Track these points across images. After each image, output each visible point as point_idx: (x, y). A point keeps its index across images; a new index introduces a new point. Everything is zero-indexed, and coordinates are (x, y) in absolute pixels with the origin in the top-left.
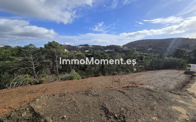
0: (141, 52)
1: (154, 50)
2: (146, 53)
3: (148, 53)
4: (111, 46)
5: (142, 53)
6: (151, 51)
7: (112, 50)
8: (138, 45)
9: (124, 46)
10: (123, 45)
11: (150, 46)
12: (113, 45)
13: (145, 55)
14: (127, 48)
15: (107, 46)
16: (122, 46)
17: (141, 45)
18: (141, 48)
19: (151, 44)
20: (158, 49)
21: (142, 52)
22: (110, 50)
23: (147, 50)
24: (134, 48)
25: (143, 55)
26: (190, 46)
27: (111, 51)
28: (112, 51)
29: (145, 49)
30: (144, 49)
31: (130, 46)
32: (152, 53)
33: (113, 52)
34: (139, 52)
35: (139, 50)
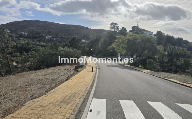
0: (35, 40)
1: (55, 39)
2: (44, 42)
3: (47, 43)
5: (38, 43)
6: (50, 40)
8: (30, 28)
11: (49, 33)
13: (43, 46)
18: (35, 34)
19: (50, 30)
20: (59, 38)
21: (38, 41)
23: (45, 38)
24: (23, 33)
25: (38, 45)
26: (90, 37)
29: (42, 37)
30: (39, 36)
31: (14, 29)
32: (52, 43)
34: (33, 41)
35: (32, 37)
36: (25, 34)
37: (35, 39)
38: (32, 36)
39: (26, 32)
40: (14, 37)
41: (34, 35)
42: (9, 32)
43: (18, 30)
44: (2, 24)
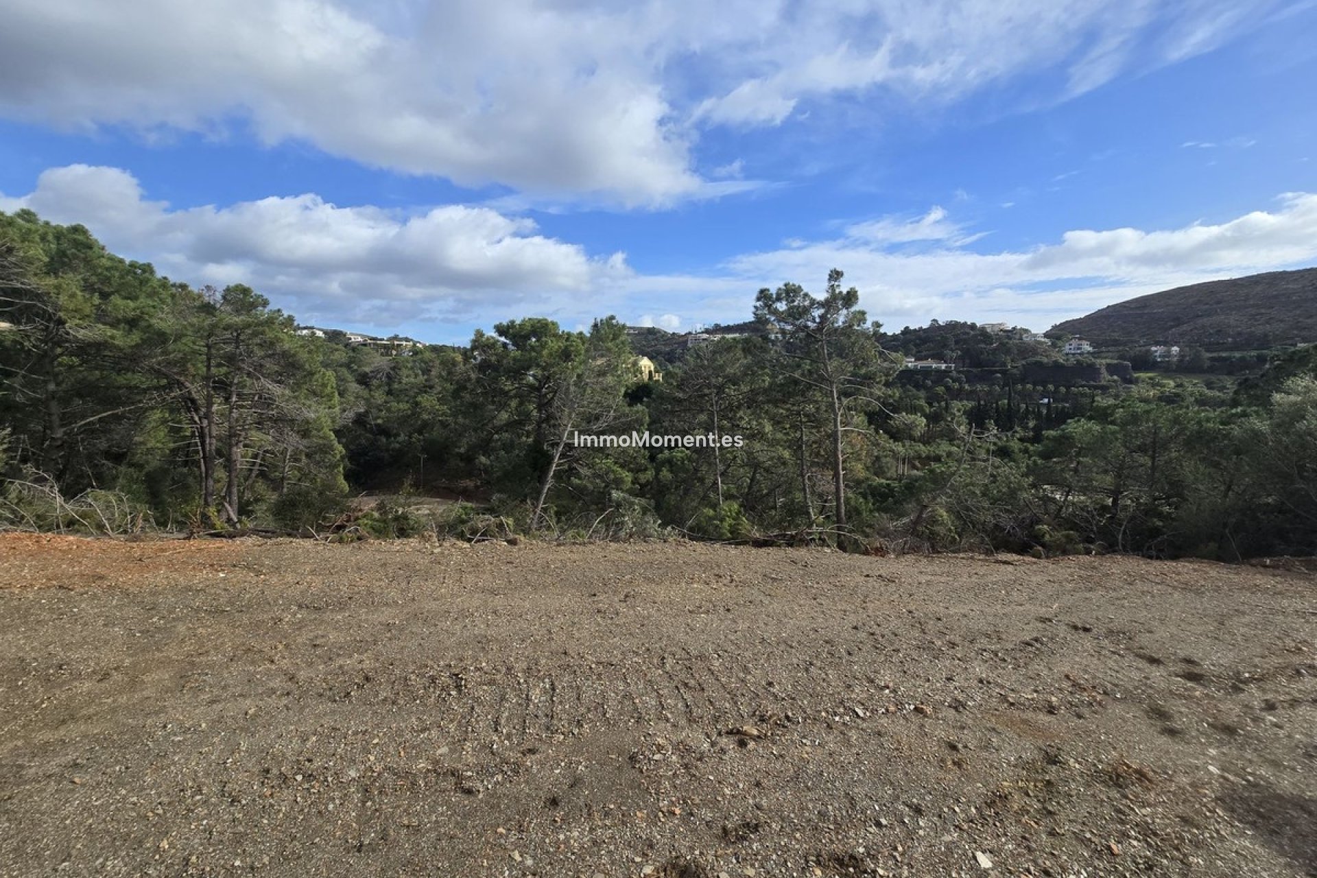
4: (935, 328)
7: (940, 357)
9: (1059, 334)
10: (1055, 327)
12: (953, 326)
14: (1087, 347)
15: (906, 331)
16: (1046, 335)
17: (1234, 321)
18: (1235, 347)
22: (920, 364)
24: (1158, 350)
27: (926, 372)
28: (938, 371)
31: (1116, 335)
33: (946, 373)
34: (1209, 386)
35: (1207, 364)
36: (1168, 354)
37: (1230, 373)
38: (1212, 359)
39: (1176, 344)
40: (1103, 370)
41: (1224, 355)
42: (1090, 349)
43: (1136, 338)
44: (1067, 322)
